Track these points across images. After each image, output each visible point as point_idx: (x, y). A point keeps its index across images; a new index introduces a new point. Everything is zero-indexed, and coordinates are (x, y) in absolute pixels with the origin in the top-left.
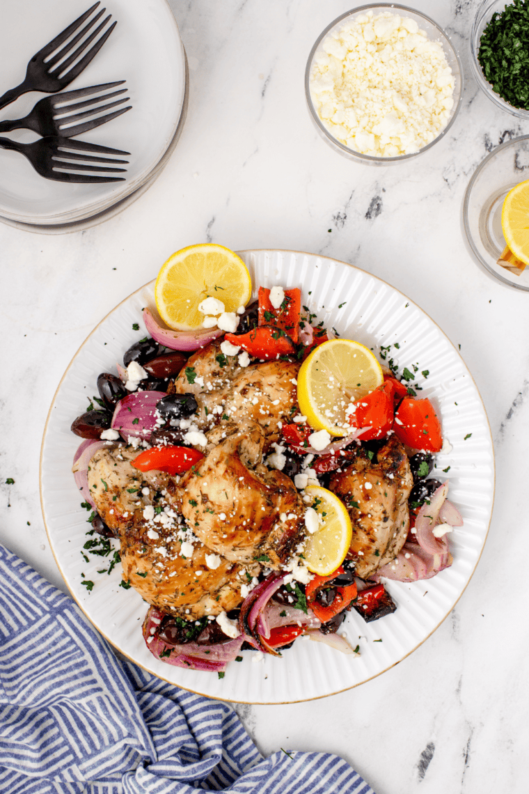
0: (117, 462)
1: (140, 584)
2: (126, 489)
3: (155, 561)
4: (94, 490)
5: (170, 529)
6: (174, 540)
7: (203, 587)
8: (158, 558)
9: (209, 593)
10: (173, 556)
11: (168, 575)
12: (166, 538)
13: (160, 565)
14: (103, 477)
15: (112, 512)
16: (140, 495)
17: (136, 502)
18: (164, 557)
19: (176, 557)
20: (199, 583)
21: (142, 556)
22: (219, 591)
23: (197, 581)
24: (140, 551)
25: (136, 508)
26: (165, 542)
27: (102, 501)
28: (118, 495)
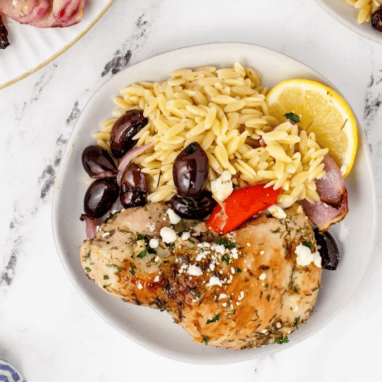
0: (107, 240)
1: (217, 333)
2: (135, 256)
3: (215, 297)
4: (107, 282)
5: (205, 257)
6: (218, 264)
7: (276, 287)
8: (216, 291)
9: (286, 291)
10: (228, 278)
11: (237, 301)
12: (209, 267)
13: (223, 296)
14: (106, 262)
15: (140, 287)
16: (151, 251)
17: (153, 260)
18: (221, 285)
19: (231, 277)
20: (270, 286)
21: (200, 303)
22: (292, 283)
23: (267, 286)
24: (195, 298)
25: (159, 265)
26: (211, 272)
27: (123, 286)
28: (134, 267)
